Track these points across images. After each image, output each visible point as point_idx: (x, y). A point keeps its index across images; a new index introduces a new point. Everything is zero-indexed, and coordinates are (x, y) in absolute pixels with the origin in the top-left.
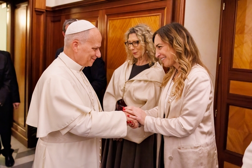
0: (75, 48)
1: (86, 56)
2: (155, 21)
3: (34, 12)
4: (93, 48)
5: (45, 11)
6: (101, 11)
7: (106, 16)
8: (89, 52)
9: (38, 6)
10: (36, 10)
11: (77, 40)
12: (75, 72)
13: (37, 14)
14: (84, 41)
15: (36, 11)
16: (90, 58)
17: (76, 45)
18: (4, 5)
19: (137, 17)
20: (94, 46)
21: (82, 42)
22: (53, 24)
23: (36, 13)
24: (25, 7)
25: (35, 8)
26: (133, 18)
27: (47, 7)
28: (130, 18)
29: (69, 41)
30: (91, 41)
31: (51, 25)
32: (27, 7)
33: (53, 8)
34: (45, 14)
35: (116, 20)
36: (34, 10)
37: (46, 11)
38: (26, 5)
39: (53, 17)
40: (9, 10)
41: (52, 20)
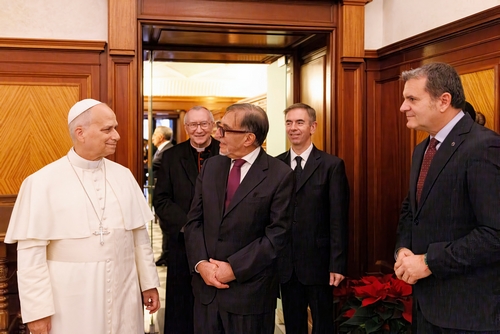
0: (81, 137)
3: (340, 66)
4: (102, 130)
5: (362, 60)
9: (348, 51)
10: (345, 60)
11: (80, 126)
13: (345, 70)
15: (343, 63)
17: (81, 133)
18: (282, 60)
21: (86, 127)
22: (380, 86)
23: (344, 68)
24: (322, 59)
25: (342, 58)
27: (368, 52)
30: (97, 122)
31: (375, 90)
32: (325, 57)
33: (379, 51)
34: (362, 66)
36: (339, 61)
37: (365, 59)
38: (324, 53)
39: (380, 71)
40: (290, 69)
41: (379, 79)
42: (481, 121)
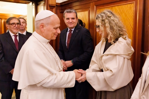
0: (42, 29)
1: (50, 34)
2: (130, 8)
3: (48, 7)
4: (54, 28)
5: (55, 6)
6: (92, 3)
7: (95, 6)
8: (52, 31)
9: (51, 2)
10: (50, 5)
11: (43, 24)
12: (44, 44)
13: (50, 8)
14: (48, 24)
15: (49, 6)
16: (53, 35)
17: (43, 27)
18: (31, 3)
19: (117, 6)
20: (54, 27)
21: (46, 25)
24: (43, 4)
25: (49, 4)
26: (114, 6)
27: (57, 3)
28: (112, 7)
29: (38, 25)
30: (52, 24)
32: (44, 3)
34: (55, 7)
35: (102, 9)
36: (48, 5)
37: (56, 5)
38: (44, 2)
40: (34, 7)
41: (61, 11)
42: (84, 25)
